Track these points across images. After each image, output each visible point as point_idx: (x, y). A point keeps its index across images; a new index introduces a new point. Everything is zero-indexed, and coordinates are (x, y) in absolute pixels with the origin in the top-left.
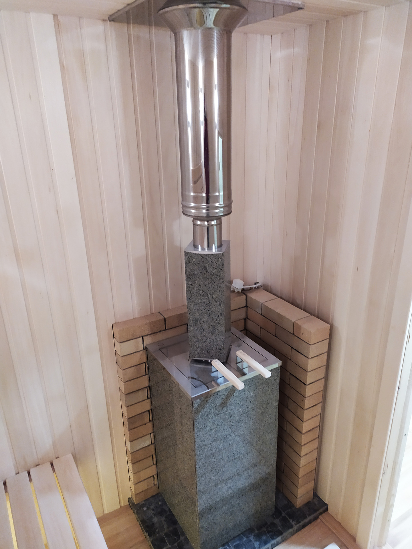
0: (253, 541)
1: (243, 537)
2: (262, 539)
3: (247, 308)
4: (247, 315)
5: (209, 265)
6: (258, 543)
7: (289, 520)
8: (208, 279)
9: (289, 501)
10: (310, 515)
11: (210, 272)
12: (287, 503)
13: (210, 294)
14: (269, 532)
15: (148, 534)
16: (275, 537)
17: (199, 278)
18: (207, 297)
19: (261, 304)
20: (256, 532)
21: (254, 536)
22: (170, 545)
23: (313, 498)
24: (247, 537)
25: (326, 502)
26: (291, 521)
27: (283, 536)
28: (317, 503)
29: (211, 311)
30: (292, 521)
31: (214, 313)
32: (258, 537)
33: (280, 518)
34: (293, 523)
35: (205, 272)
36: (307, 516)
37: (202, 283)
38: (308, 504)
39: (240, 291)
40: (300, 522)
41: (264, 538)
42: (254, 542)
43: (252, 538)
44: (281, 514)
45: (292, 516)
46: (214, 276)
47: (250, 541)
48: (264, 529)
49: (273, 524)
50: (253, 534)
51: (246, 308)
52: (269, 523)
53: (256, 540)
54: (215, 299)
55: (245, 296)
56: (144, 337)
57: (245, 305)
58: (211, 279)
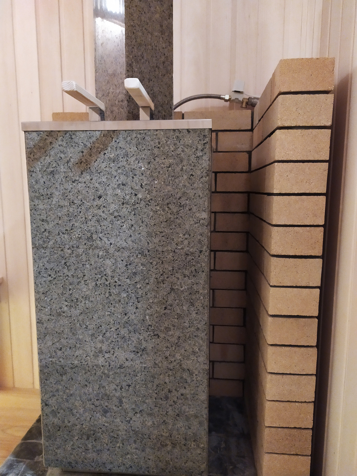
51: (251, 133)
55: (251, 111)
57: (250, 128)
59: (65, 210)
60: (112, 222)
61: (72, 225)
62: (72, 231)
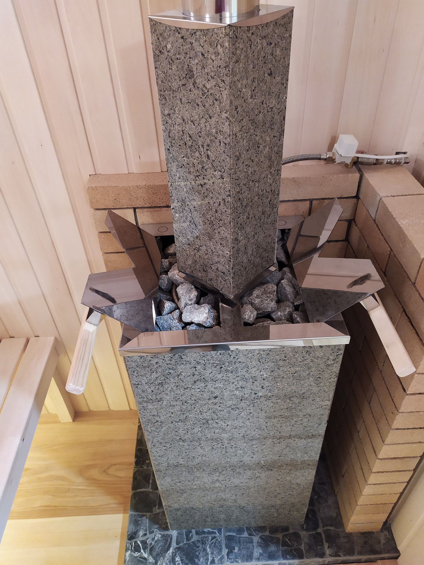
0: (255, 544)
1: (244, 531)
2: (268, 548)
3: (358, 201)
4: (355, 214)
5: (197, 64)
6: (261, 551)
7: (324, 542)
8: (198, 105)
9: (339, 514)
10: (360, 553)
11: (201, 86)
12: (335, 515)
13: (203, 146)
14: (284, 544)
15: (136, 460)
16: (288, 557)
17: (181, 99)
18: (197, 154)
19: (378, 199)
20: (267, 533)
21: (261, 537)
22: (152, 489)
23: (382, 530)
24: (250, 535)
25: (400, 548)
26: (326, 545)
27: (302, 560)
28: (383, 541)
29: (207, 189)
30: (327, 547)
31: (211, 195)
32: (265, 542)
33: (311, 533)
34: (328, 552)
35: (191, 86)
36: (356, 553)
37: (187, 116)
38: (367, 535)
39: (348, 161)
40: (339, 556)
41: (272, 548)
42: (255, 547)
43: (256, 539)
44: (316, 527)
45: (332, 539)
46: (210, 101)
47: (252, 542)
48: (280, 536)
49: (296, 536)
50: (260, 534)
51: (355, 200)
52: (291, 531)
53: (260, 545)
54: (213, 161)
55: (358, 175)
56: (137, 210)
57: (354, 194)
58: (203, 108)
59: (178, 408)
60: (229, 412)
61: (186, 417)
62: (186, 420)
